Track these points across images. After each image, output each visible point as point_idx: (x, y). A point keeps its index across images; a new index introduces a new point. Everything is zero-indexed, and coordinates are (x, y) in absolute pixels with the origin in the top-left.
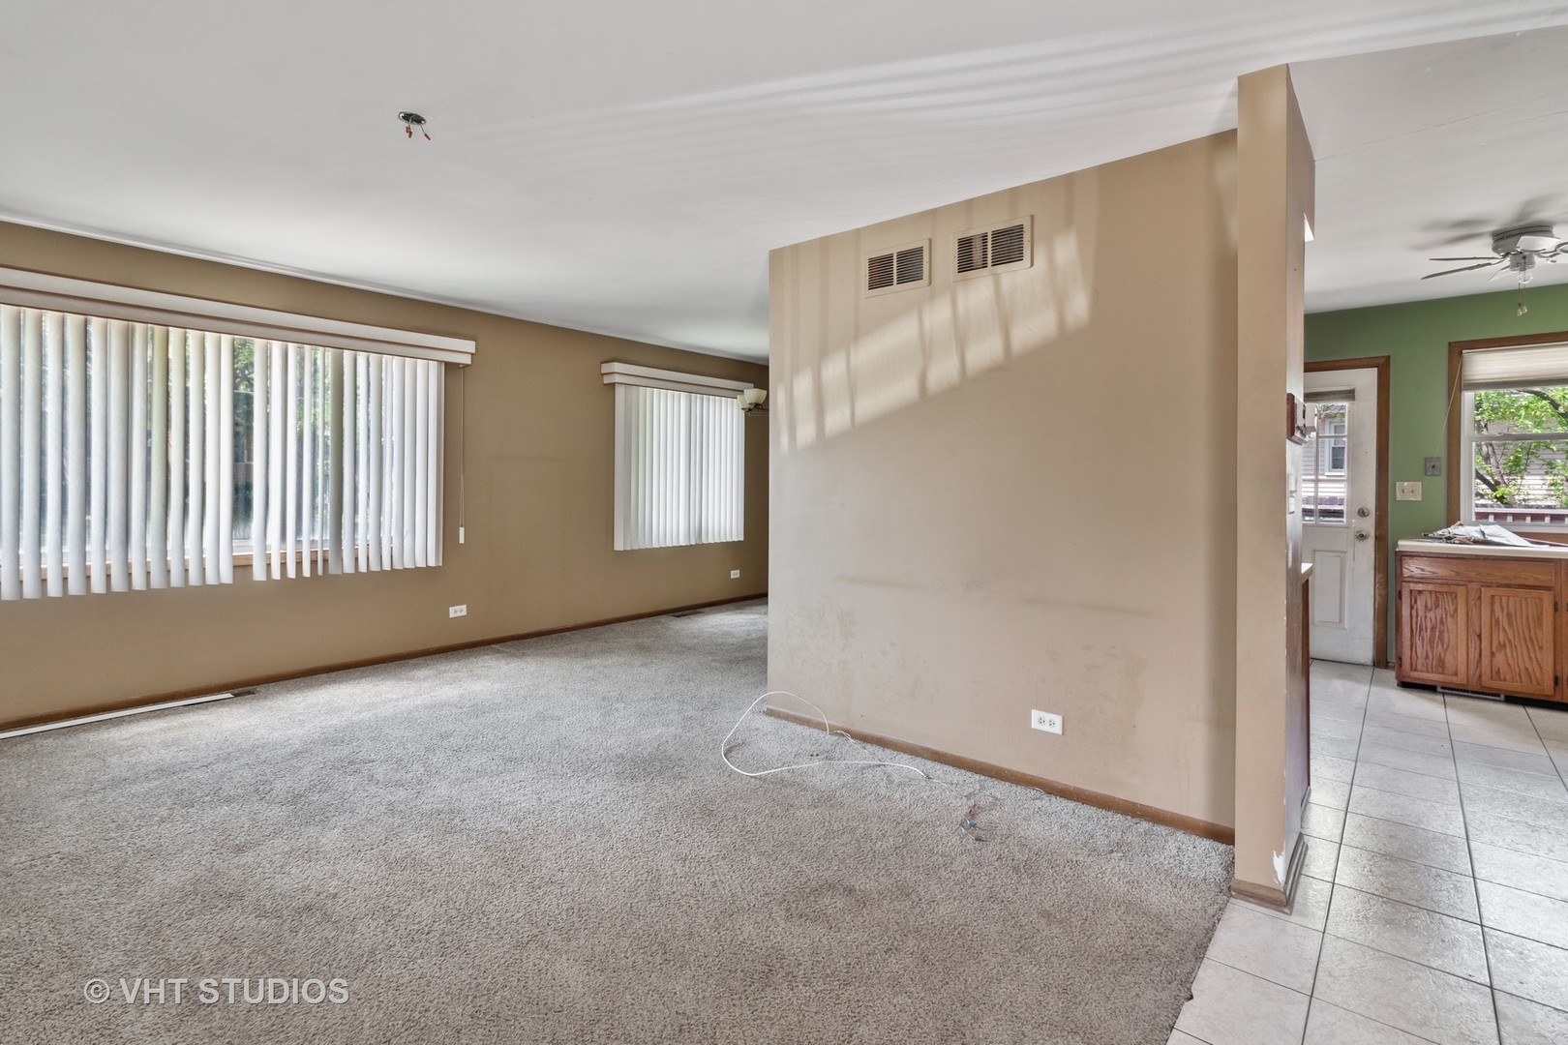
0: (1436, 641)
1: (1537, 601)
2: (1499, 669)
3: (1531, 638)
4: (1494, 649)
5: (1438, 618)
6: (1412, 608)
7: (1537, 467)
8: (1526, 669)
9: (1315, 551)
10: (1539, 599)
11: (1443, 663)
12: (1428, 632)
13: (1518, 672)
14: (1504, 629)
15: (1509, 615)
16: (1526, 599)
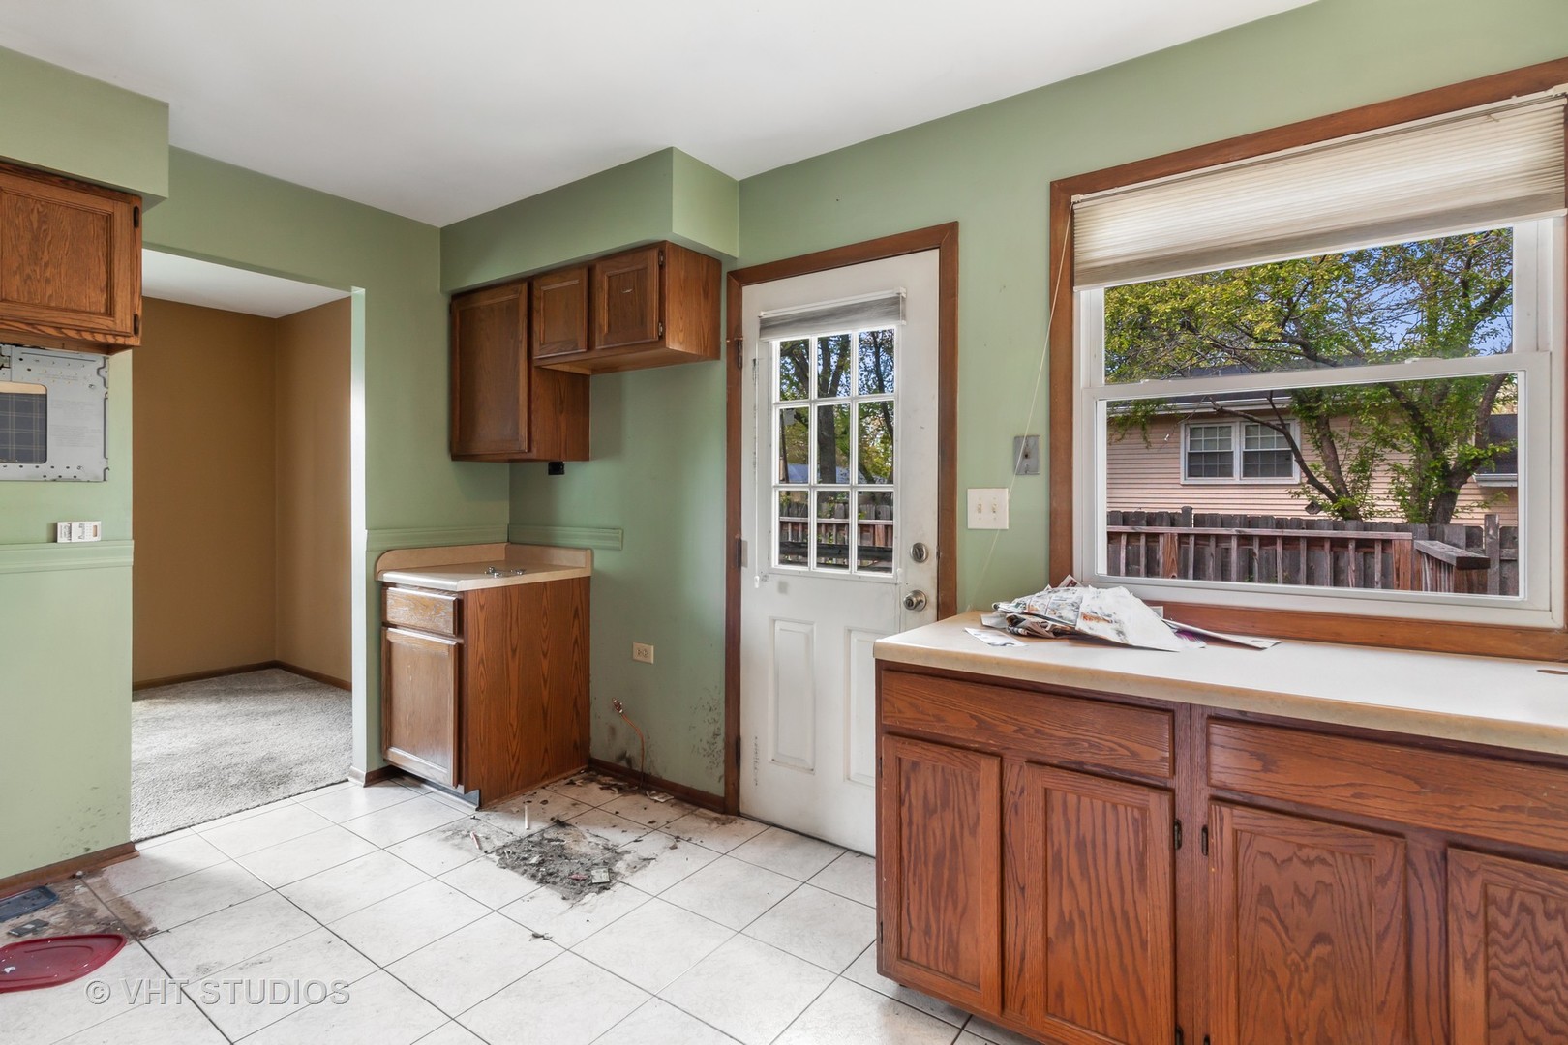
0: (943, 894)
1: (1137, 813)
2: (1061, 985)
3: (1124, 913)
4: (1051, 934)
5: (948, 833)
6: (901, 802)
7: (1383, 474)
8: (1116, 998)
9: (850, 631)
10: (1140, 809)
11: (957, 951)
12: (931, 868)
13: (1098, 1004)
14: (1071, 882)
15: (1081, 845)
16: (1115, 806)
